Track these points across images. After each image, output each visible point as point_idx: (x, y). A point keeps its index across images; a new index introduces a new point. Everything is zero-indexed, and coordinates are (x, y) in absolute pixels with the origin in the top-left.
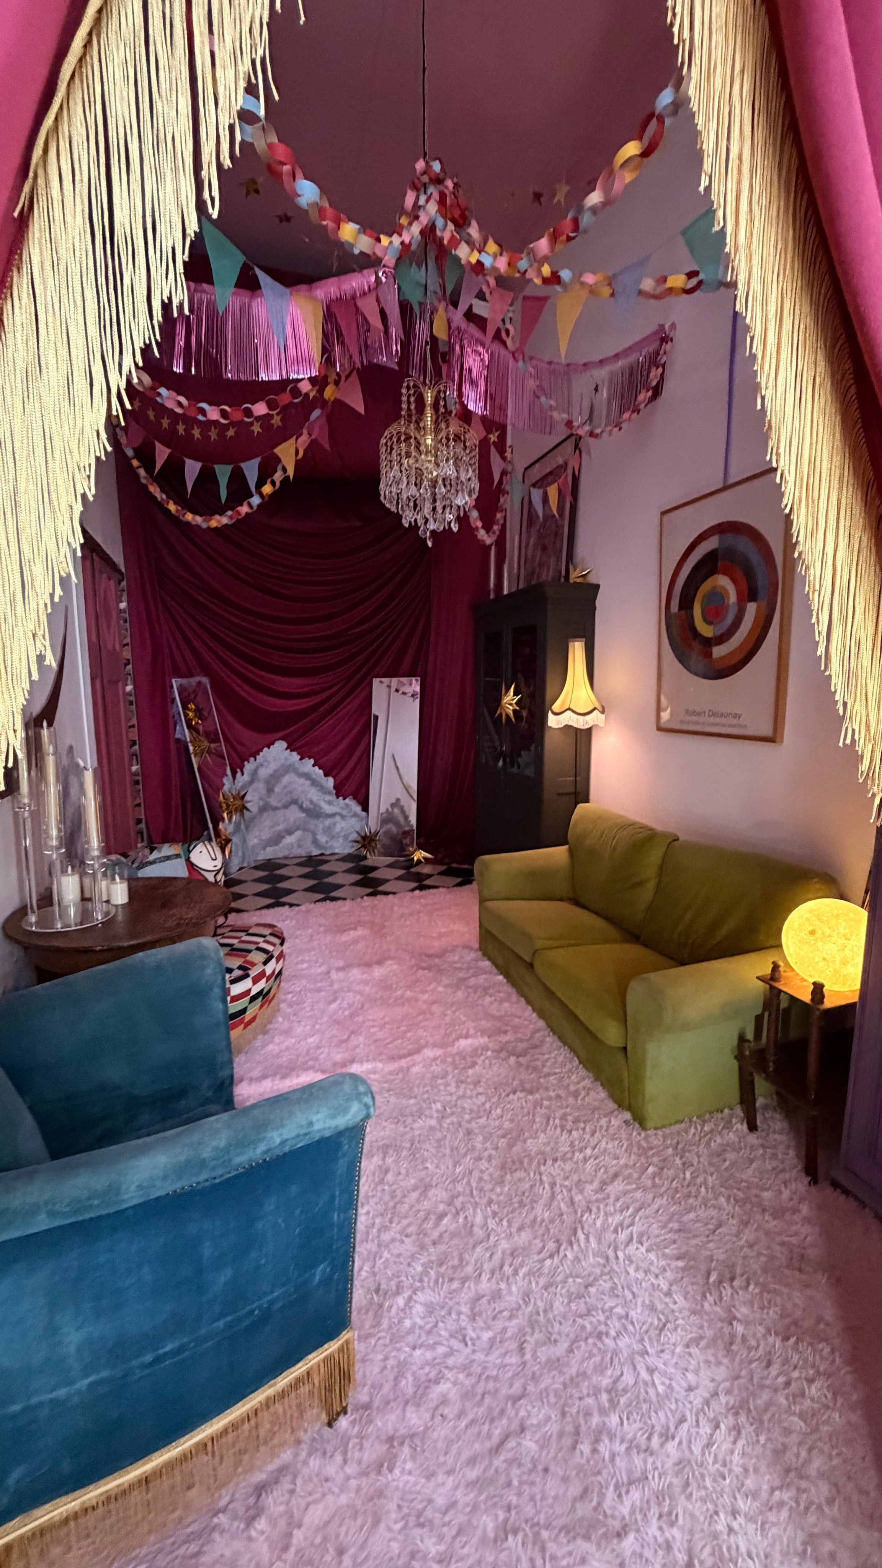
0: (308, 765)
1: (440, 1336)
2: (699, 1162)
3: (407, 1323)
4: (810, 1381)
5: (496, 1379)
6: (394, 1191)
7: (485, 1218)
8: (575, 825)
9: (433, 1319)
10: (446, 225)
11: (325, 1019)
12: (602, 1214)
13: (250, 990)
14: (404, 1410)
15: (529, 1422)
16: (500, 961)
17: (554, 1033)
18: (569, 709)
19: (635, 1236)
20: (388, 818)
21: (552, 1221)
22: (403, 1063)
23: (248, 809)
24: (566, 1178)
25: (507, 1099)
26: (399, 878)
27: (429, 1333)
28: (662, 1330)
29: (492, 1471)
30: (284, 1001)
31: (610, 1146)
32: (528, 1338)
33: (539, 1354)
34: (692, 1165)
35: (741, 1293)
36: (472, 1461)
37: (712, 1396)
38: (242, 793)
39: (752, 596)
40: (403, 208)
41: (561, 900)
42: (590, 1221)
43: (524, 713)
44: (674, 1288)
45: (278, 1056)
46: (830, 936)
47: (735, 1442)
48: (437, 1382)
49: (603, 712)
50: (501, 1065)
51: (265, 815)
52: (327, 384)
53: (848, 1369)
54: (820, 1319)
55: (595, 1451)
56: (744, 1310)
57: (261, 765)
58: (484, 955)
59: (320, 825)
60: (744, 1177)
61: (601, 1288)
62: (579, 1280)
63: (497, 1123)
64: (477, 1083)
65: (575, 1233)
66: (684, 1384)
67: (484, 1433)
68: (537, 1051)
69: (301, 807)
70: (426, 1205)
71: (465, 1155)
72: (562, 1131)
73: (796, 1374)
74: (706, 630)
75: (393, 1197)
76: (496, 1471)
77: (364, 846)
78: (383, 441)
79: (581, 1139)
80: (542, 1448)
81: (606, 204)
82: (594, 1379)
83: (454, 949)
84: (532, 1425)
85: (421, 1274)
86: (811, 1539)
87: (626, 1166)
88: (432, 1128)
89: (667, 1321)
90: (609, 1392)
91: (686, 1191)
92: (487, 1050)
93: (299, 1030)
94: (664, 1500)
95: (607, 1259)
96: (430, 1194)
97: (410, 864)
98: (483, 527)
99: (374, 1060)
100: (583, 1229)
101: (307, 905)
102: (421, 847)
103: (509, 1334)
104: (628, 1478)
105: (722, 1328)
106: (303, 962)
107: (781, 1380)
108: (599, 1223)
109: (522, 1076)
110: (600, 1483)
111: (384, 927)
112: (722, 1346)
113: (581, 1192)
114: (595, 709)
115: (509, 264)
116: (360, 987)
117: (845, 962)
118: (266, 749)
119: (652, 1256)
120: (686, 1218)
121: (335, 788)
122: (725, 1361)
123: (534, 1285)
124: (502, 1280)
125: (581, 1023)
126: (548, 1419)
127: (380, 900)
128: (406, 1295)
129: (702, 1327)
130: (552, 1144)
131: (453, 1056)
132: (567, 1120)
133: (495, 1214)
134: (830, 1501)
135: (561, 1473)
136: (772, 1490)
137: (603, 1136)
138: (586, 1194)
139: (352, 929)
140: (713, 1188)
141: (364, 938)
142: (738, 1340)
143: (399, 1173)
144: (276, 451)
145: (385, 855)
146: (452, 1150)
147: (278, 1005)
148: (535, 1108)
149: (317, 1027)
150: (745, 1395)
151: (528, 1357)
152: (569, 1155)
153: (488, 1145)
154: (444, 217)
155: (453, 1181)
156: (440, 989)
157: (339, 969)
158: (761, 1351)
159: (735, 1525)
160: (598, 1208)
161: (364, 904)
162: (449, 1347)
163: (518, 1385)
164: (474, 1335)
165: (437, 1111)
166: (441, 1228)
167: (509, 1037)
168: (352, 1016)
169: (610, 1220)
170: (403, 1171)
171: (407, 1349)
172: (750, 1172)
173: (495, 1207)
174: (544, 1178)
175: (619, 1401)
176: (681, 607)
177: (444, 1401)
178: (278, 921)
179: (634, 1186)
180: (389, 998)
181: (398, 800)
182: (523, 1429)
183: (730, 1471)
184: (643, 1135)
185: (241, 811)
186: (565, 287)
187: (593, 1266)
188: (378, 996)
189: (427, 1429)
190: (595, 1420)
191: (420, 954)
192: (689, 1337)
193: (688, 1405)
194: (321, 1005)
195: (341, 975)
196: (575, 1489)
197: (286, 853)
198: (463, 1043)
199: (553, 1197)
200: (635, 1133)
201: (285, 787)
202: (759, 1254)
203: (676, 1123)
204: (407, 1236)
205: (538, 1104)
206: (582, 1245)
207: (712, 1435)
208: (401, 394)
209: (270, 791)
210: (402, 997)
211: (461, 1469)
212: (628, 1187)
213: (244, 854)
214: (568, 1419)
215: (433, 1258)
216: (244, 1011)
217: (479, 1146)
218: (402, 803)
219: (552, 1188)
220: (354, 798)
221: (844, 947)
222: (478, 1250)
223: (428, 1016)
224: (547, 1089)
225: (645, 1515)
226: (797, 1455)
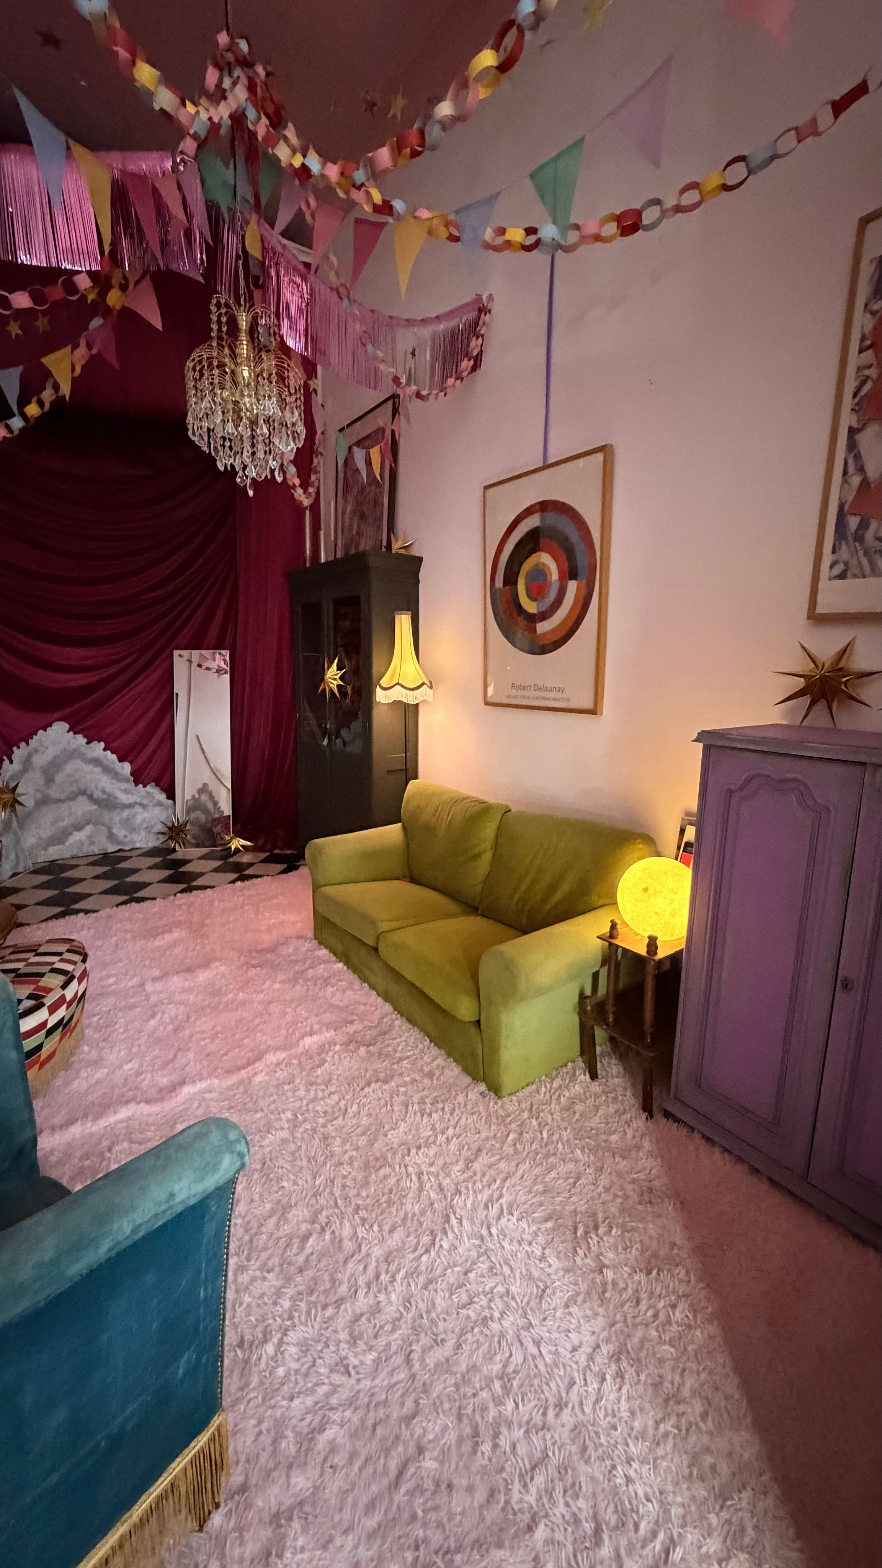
0: (98, 748)
1: (320, 1374)
2: (553, 1119)
3: (281, 1372)
4: (674, 1306)
5: (385, 1403)
6: (248, 1222)
7: (354, 1227)
8: (408, 801)
9: (310, 1358)
10: (259, 118)
11: (143, 1040)
12: (471, 1192)
13: (45, 1023)
14: (288, 1476)
15: (426, 1440)
16: (340, 948)
17: (402, 1015)
18: (398, 684)
19: (505, 1207)
20: (195, 806)
21: (423, 1213)
22: (243, 1073)
23: (21, 804)
24: (431, 1164)
25: (362, 1093)
26: (216, 870)
27: (307, 1375)
28: (541, 1297)
29: (394, 1508)
30: (89, 1025)
31: (470, 1121)
32: (414, 1347)
33: (428, 1361)
34: (548, 1124)
35: (605, 1238)
36: (370, 1507)
37: (594, 1350)
38: (12, 785)
39: (573, 574)
40: (203, 86)
41: (397, 879)
42: (461, 1203)
43: (349, 689)
44: (547, 1251)
45: (86, 1093)
46: (660, 892)
47: (620, 1389)
48: (322, 1429)
49: (431, 688)
50: (351, 1057)
51: (44, 809)
52: (110, 287)
53: (701, 1285)
54: (673, 1245)
55: (495, 1446)
56: (611, 1255)
57: (36, 751)
58: (320, 943)
59: (117, 817)
60: (593, 1125)
61: (479, 1271)
62: (457, 1269)
63: (354, 1121)
64: (328, 1082)
65: (448, 1220)
66: (569, 1346)
67: (380, 1469)
68: (387, 1037)
69: (91, 798)
70: (286, 1229)
71: (325, 1163)
72: (423, 1116)
73: (661, 1304)
74: (531, 607)
75: (247, 1231)
76: (399, 1508)
77: (171, 838)
78: (190, 364)
79: (441, 1119)
80: (442, 1463)
81: (459, 118)
82: (485, 1369)
83: (287, 940)
84: (430, 1442)
85: (290, 1309)
86: (694, 1461)
87: (487, 1139)
88: (284, 1141)
89: (546, 1287)
90: (501, 1378)
91: (544, 1151)
92: (335, 1044)
93: (111, 1057)
94: (566, 1472)
95: (482, 1238)
96: (290, 1216)
97: (228, 853)
98: (301, 486)
99: (209, 1076)
100: (455, 1214)
101: (108, 910)
102: (238, 834)
103: (394, 1348)
104: (530, 1462)
105: (593, 1279)
106: (108, 976)
107: (650, 1313)
108: (469, 1204)
109: (375, 1066)
110: (506, 1480)
111: (203, 925)
112: (596, 1297)
113: (448, 1175)
114: (423, 684)
115: (342, 174)
116: (184, 997)
117: (673, 915)
118: (41, 732)
119: (524, 1224)
120: (547, 1179)
121: (132, 774)
122: (601, 1310)
123: (413, 1287)
124: (379, 1292)
125: (431, 1000)
126: (445, 1428)
127: (196, 896)
128: (275, 1340)
129: (576, 1284)
130: (413, 1132)
131: (298, 1057)
132: (425, 1103)
133: (364, 1220)
134: (704, 1416)
135: (464, 1483)
136: (657, 1424)
137: (462, 1113)
138: (453, 1176)
139: (164, 932)
140: (568, 1141)
141: (181, 940)
142: (610, 1287)
143: (252, 1201)
144: (45, 360)
145: (198, 846)
146: (309, 1161)
147: (82, 1032)
148: (392, 1097)
149: (134, 1050)
150: (622, 1338)
151: (417, 1366)
152: (431, 1140)
153: (348, 1147)
154: (255, 105)
155: (314, 1195)
156: (277, 986)
157: (155, 980)
158: (630, 1291)
159: (632, 1473)
160: (467, 1188)
161: (177, 902)
162: (331, 1384)
163: (409, 1403)
164: (356, 1362)
165: (288, 1121)
166: (308, 1251)
167: (357, 1027)
168: (175, 1031)
169: (479, 1198)
170: (256, 1197)
171: (284, 1403)
172: (597, 1119)
173: (363, 1213)
174: (410, 1169)
175: (512, 1385)
176: (505, 583)
177: (333, 1448)
178: (71, 933)
179: (498, 1157)
180: (220, 1003)
181: (205, 785)
182: (421, 1450)
183: (620, 1419)
184: (500, 1102)
185: (13, 807)
186: (399, 218)
187: (469, 1250)
188: (206, 1003)
189: (316, 1488)
190: (492, 1413)
191: (250, 951)
192: (566, 1296)
193: (575, 1366)
194: (137, 1024)
195: (158, 986)
196: (480, 1496)
197: (74, 852)
198: (308, 1041)
199: (421, 1189)
200: (491, 1104)
201: (68, 775)
202: (616, 1196)
203: (528, 1085)
204: (269, 1272)
205: (394, 1093)
206: (456, 1231)
207: (599, 1389)
208: (210, 311)
209: (49, 780)
210: (233, 1001)
211: (360, 1521)
212: (493, 1159)
213: (17, 856)
214: (466, 1421)
215: (301, 1288)
216: (39, 1047)
217: (337, 1150)
218: (210, 788)
219: (419, 1178)
220: (157, 785)
221: (672, 901)
222: (350, 1265)
223: (266, 1018)
224: (401, 1074)
225: (551, 1495)
226: (673, 1383)
